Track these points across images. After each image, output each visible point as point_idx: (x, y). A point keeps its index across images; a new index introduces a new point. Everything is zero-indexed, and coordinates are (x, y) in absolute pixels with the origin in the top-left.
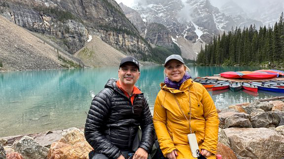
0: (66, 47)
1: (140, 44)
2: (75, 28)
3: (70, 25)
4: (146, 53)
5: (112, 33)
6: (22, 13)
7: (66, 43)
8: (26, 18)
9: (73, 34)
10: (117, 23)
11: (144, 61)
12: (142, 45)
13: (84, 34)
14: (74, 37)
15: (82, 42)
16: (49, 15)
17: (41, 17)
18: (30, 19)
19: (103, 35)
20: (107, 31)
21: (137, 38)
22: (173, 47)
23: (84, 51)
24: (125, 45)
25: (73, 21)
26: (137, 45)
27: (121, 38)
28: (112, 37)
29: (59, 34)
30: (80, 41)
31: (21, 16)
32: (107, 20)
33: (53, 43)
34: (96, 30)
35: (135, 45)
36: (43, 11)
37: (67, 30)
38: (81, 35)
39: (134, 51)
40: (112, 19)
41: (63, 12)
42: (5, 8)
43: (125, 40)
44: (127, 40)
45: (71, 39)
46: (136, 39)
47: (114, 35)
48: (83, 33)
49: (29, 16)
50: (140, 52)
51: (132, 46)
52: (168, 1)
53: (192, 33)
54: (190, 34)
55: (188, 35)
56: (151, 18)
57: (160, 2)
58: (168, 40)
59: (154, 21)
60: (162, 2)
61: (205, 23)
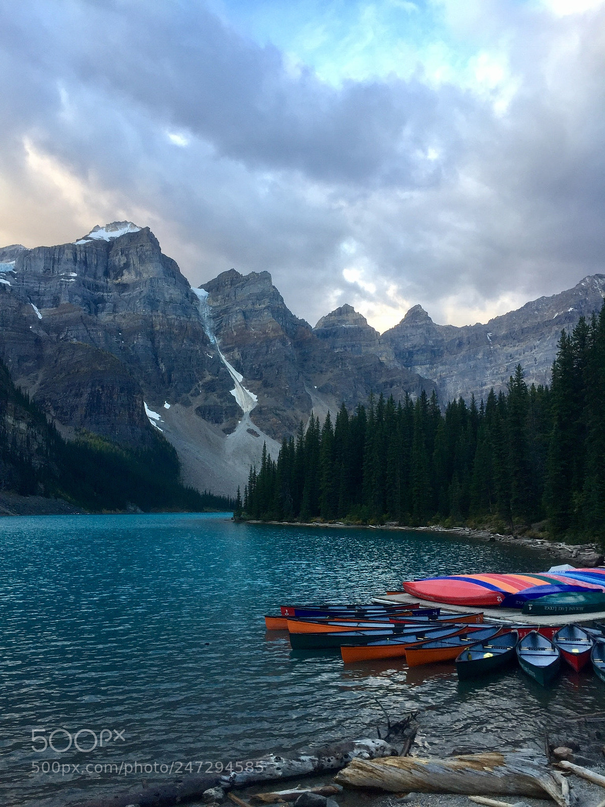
12: (19, 427)
22: (149, 445)
50: (6, 456)
52: (139, 274)
53: (220, 396)
54: (214, 398)
55: (206, 403)
56: (68, 323)
57: (106, 274)
58: (131, 415)
59: (77, 338)
60: (112, 274)
61: (266, 367)
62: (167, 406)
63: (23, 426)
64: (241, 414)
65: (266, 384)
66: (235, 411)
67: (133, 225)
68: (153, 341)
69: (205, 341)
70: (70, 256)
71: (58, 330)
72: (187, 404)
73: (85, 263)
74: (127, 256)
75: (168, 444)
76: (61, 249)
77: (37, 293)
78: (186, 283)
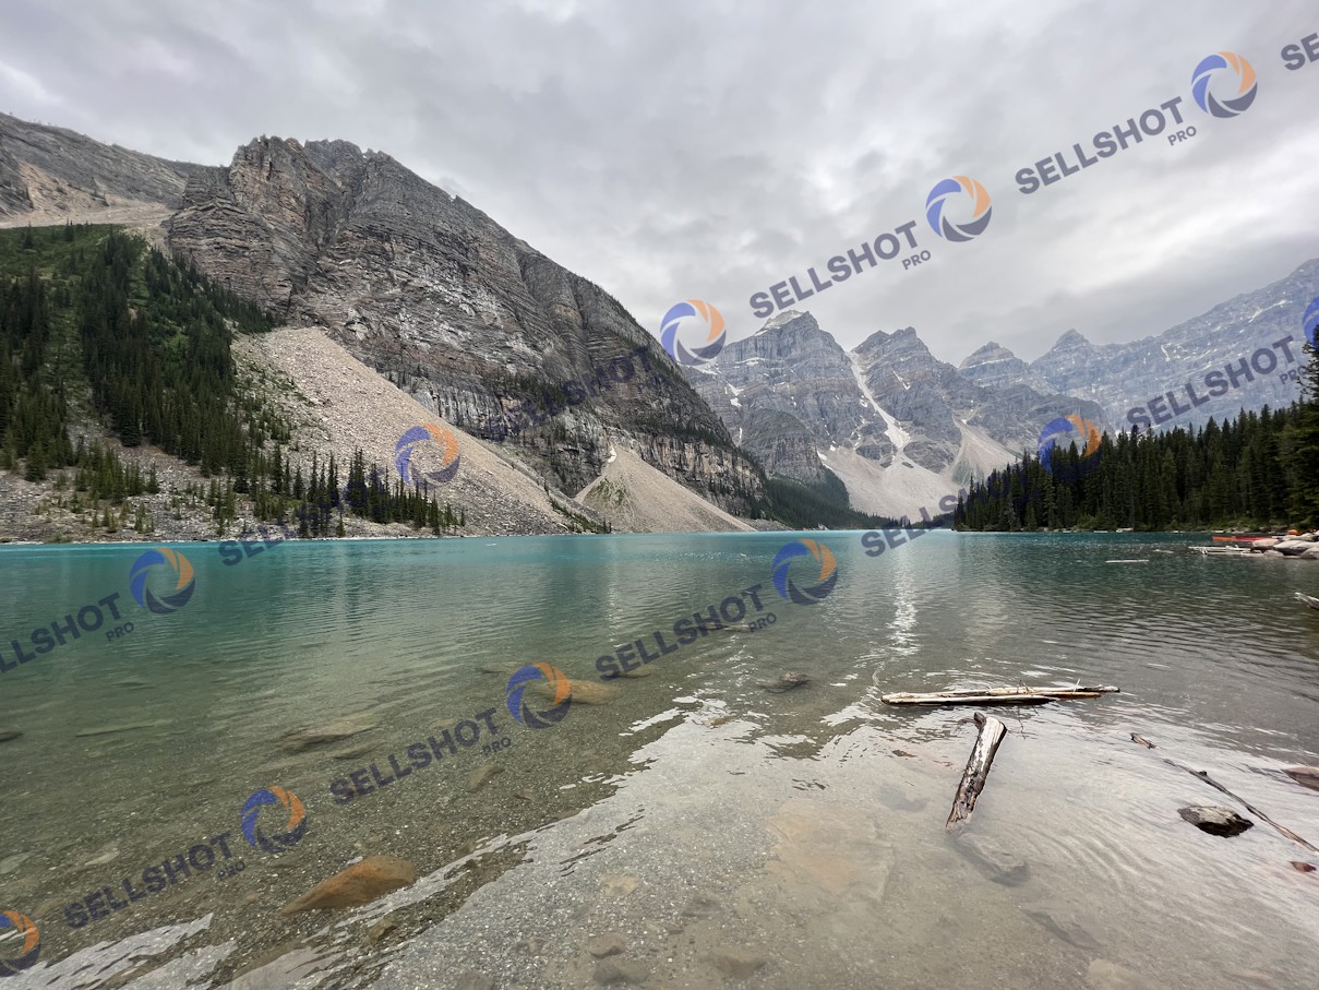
0: (557, 477)
1: (740, 469)
2: (578, 429)
3: (568, 420)
4: (758, 497)
5: (667, 441)
6: (456, 391)
7: (556, 467)
8: (464, 404)
9: (574, 443)
10: (679, 413)
11: (754, 517)
12: (744, 473)
13: (600, 443)
14: (576, 452)
15: (596, 465)
16: (516, 396)
17: (496, 400)
18: (472, 405)
19: (643, 447)
20: (655, 435)
21: (733, 455)
22: (823, 480)
23: (600, 488)
24: (702, 473)
25: (573, 408)
26: (731, 473)
27: (690, 454)
28: (666, 450)
29: (541, 442)
30: (590, 462)
31: (454, 399)
32: (654, 405)
33: (525, 467)
34: (628, 434)
35: (727, 472)
36: (504, 384)
37: (561, 433)
38: (592, 447)
39: (725, 491)
40: (667, 402)
41: (550, 386)
42: (419, 379)
43: (700, 459)
44: (705, 460)
45: (567, 455)
46: (730, 456)
47: (672, 446)
48: (598, 440)
49: (471, 400)
50: (740, 493)
51: (720, 475)
52: (803, 349)
53: (875, 438)
54: (871, 440)
55: (865, 444)
56: (755, 395)
57: (779, 353)
58: (808, 458)
59: (762, 405)
60: (784, 352)
61: (916, 408)
62: (832, 448)
63: (747, 473)
64: (895, 450)
65: (916, 424)
66: (889, 448)
67: (796, 312)
68: (818, 400)
69: (859, 394)
70: (753, 346)
71: (749, 402)
72: (848, 446)
73: (763, 348)
74: (794, 337)
75: (837, 478)
76: (746, 341)
77: (733, 377)
78: (841, 350)
